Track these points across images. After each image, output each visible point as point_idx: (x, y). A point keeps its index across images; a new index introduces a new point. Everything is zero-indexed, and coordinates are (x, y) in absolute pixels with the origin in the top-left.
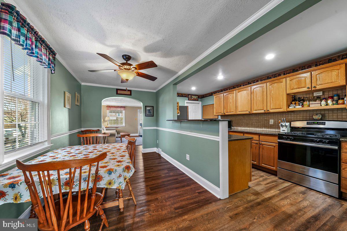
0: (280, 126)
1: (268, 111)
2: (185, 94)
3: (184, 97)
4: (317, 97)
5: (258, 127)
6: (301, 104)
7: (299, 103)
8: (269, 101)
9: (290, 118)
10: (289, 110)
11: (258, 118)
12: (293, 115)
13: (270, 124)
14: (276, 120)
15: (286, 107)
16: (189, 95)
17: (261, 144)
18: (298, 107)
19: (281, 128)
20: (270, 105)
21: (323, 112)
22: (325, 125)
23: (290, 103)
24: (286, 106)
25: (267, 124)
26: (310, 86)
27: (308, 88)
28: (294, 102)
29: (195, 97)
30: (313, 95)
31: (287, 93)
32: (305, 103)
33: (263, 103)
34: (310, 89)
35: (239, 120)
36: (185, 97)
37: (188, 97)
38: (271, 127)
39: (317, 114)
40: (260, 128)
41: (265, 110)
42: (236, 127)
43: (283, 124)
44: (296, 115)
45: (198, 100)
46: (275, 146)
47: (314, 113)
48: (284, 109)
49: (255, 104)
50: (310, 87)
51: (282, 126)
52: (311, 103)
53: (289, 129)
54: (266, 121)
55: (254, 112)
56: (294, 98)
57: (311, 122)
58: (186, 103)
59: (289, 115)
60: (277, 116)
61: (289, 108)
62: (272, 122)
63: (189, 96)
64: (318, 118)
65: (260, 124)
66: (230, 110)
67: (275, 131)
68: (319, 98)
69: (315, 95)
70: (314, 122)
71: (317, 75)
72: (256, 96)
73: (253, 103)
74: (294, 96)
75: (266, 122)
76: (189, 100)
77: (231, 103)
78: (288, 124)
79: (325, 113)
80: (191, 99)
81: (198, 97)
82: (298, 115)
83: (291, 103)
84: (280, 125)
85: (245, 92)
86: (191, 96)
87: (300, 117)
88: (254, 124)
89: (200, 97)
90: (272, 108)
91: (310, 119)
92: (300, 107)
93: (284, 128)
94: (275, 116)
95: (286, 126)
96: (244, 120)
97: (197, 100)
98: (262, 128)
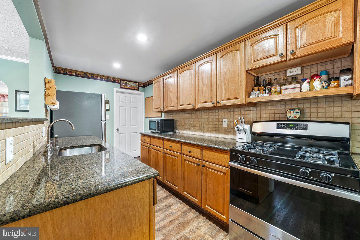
0: (236, 131)
1: (218, 103)
2: (115, 78)
3: (112, 82)
4: (293, 78)
5: (207, 131)
6: (267, 91)
7: (265, 89)
8: (220, 86)
9: (250, 116)
10: (249, 101)
11: (207, 117)
12: (254, 112)
13: (223, 126)
14: (232, 120)
15: (244, 96)
16: (121, 80)
17: (204, 166)
18: (264, 96)
19: (237, 133)
20: (221, 93)
21: (301, 106)
22: (306, 129)
23: (251, 88)
24: (244, 93)
25: (220, 126)
26: (284, 52)
27: (282, 56)
28: (256, 88)
29: (134, 85)
30: (286, 73)
31: (246, 69)
32: (273, 89)
33: (211, 90)
34: (285, 59)
35: (185, 120)
36: (114, 82)
37: (120, 83)
38: (224, 131)
39: (293, 109)
40: (211, 132)
41: (213, 101)
42: (181, 130)
43: (241, 127)
44: (259, 112)
45: (138, 90)
46: (225, 173)
47: (287, 108)
48: (241, 100)
49: (200, 92)
50: (285, 54)
51: (239, 130)
52: (284, 87)
53: (250, 135)
54: (219, 121)
55: (200, 105)
56: (257, 81)
57: (284, 124)
58: (115, 92)
59: (250, 112)
60: (232, 113)
61: (249, 97)
62: (225, 123)
63: (122, 82)
64: (295, 117)
65: (209, 126)
66: (170, 104)
67: (230, 139)
68: (294, 79)
69: (288, 74)
70: (288, 124)
71: (297, 29)
72: (202, 79)
73: (199, 90)
74: (257, 78)
75: (217, 123)
76: (121, 88)
77: (171, 91)
78: (247, 127)
79: (304, 108)
80: (126, 87)
81: (139, 84)
82: (263, 112)
83: (253, 89)
84: (236, 128)
85: (188, 72)
86: (126, 83)
87: (265, 114)
88: (202, 125)
89: (142, 86)
90: (223, 98)
91: (280, 118)
92: (267, 95)
93: (242, 135)
94: (229, 113)
95: (245, 131)
96: (190, 120)
97: (136, 89)
98: (213, 133)
